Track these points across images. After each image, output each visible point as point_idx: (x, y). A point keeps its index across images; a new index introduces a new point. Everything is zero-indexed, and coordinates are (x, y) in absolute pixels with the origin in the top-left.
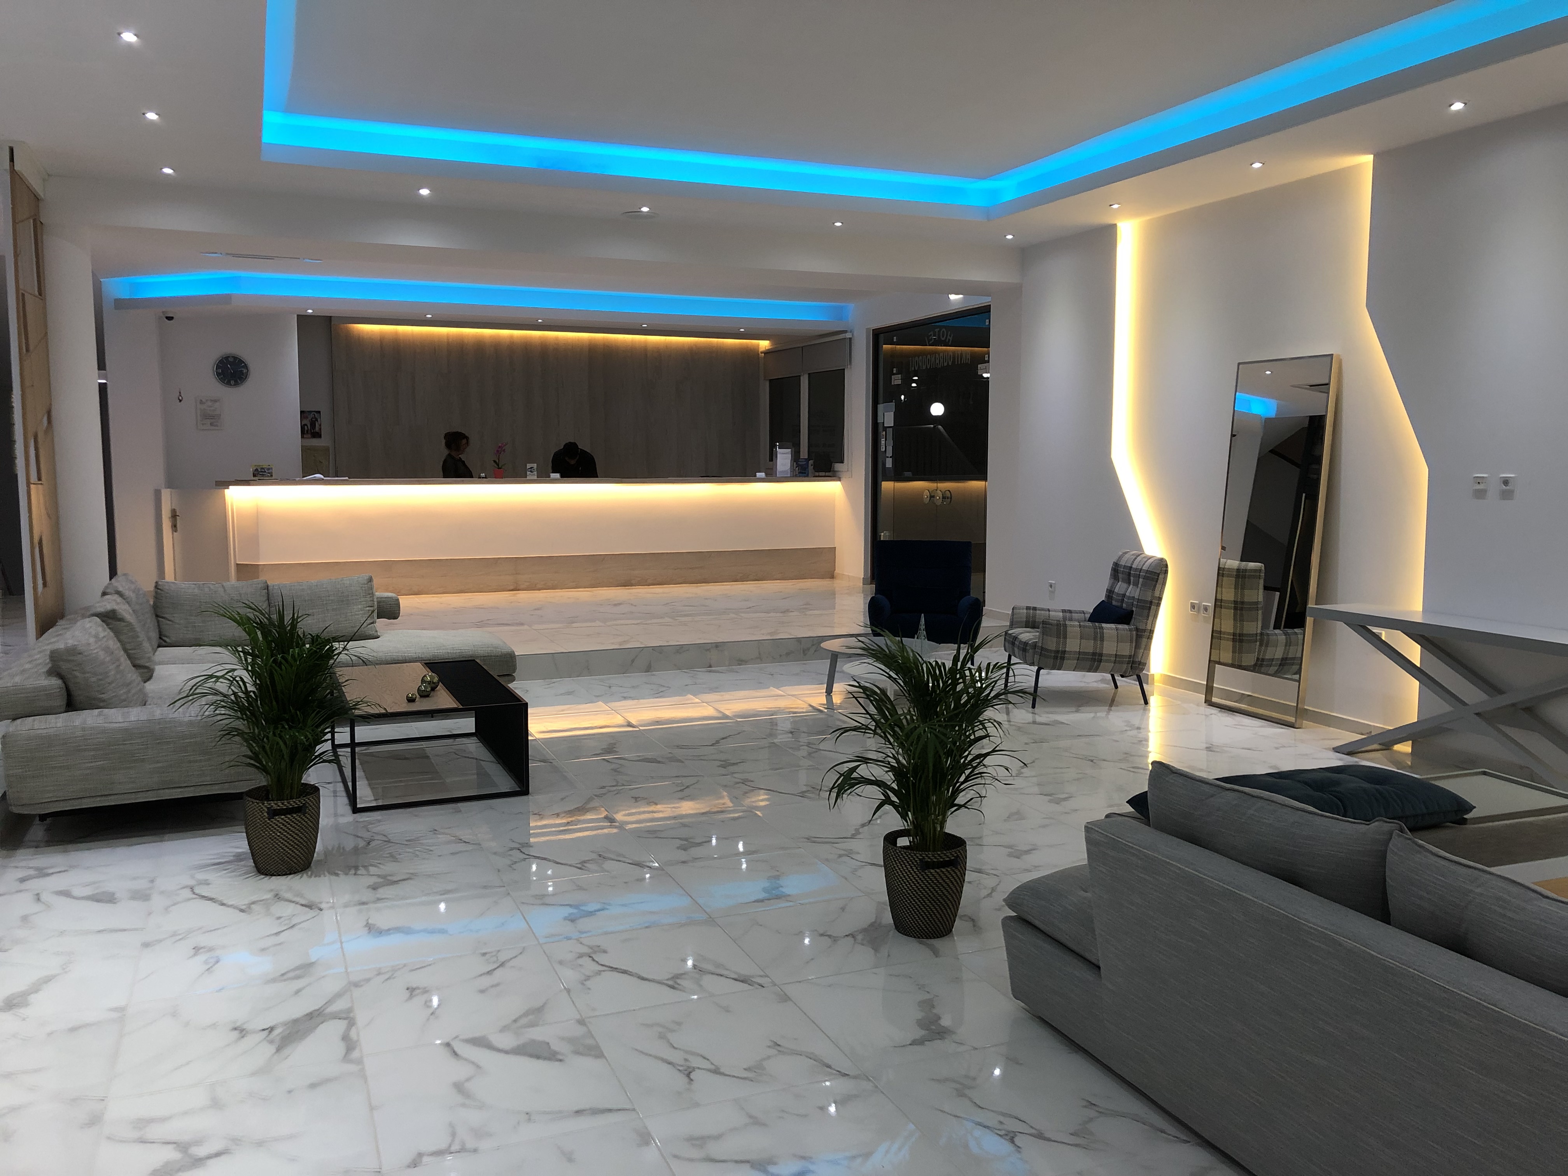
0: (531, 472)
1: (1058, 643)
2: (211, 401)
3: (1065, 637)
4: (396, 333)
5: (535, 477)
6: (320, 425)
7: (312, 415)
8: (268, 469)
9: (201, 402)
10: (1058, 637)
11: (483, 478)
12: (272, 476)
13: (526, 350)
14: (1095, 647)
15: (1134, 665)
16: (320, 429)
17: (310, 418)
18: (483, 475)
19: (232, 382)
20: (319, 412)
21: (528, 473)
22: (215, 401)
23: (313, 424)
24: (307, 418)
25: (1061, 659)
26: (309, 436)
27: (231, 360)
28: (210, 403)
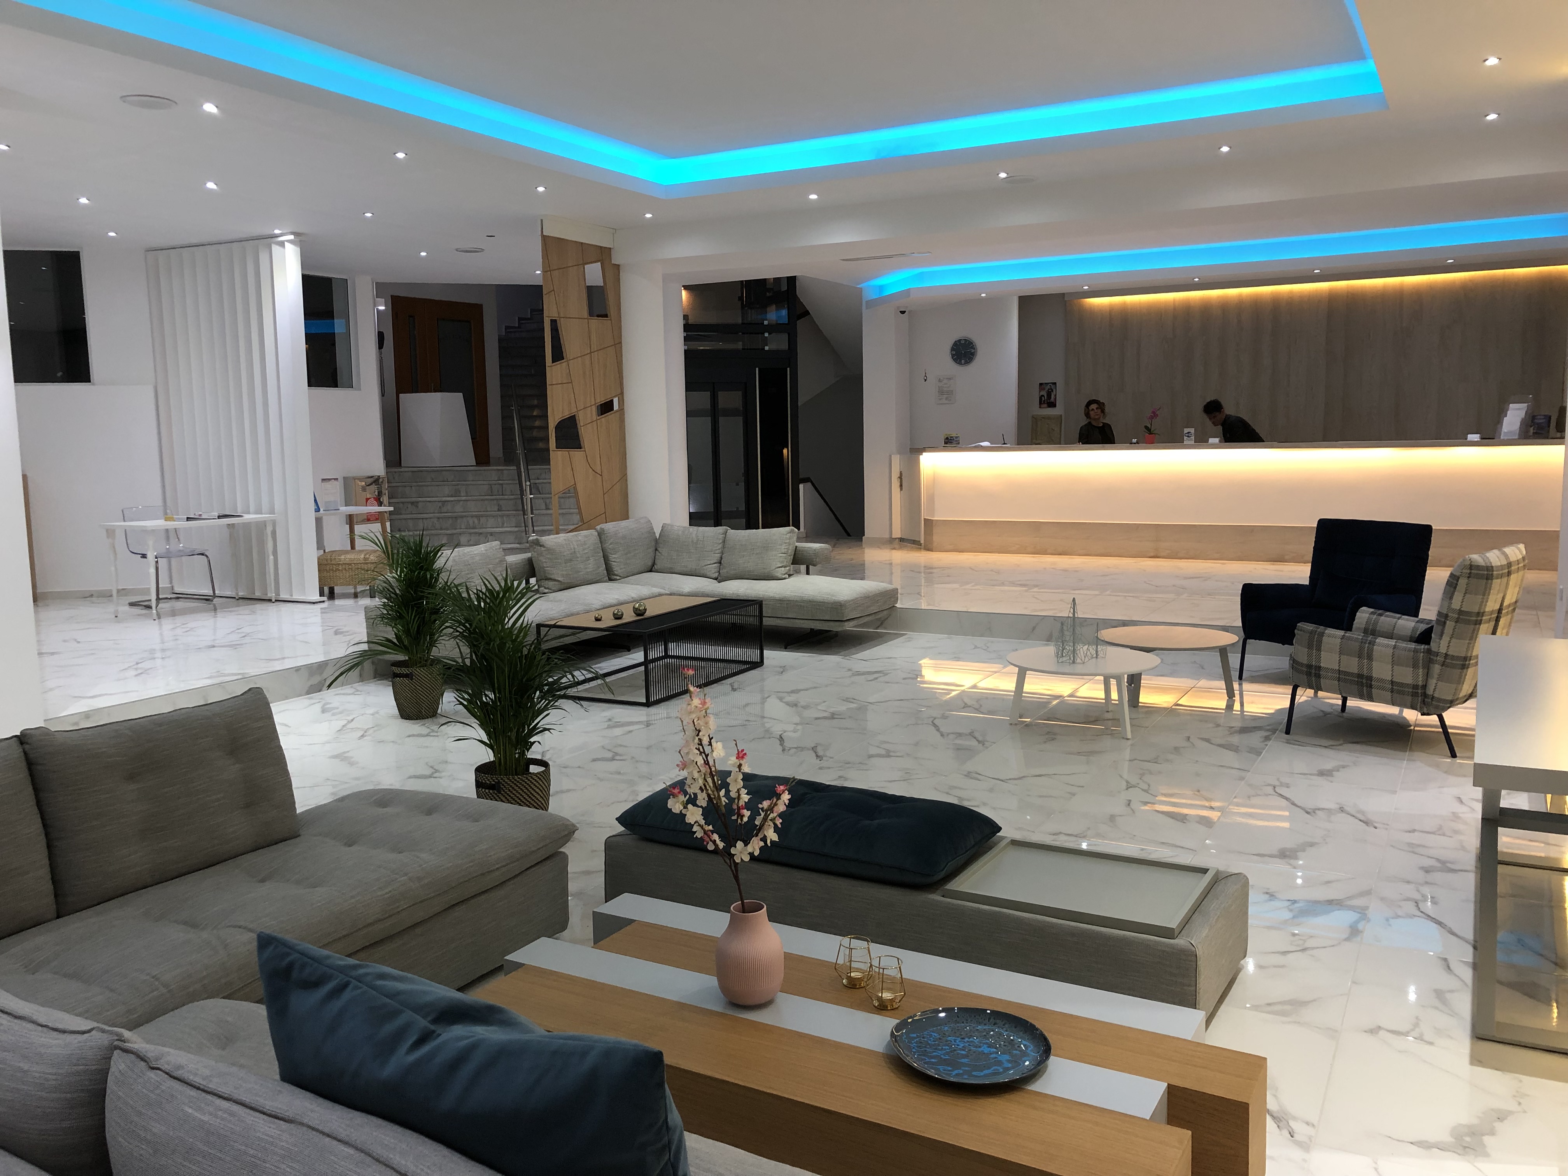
0: (1188, 437)
1: (1310, 655)
2: (947, 379)
3: (1319, 649)
4: (1124, 303)
5: (1193, 442)
6: (1056, 395)
7: (1048, 387)
8: (956, 437)
9: (940, 381)
10: (1310, 646)
11: (1134, 443)
12: (959, 443)
13: (1256, 306)
14: (1361, 667)
15: (1426, 700)
16: (1055, 399)
17: (1047, 389)
18: (1134, 440)
19: (963, 361)
20: (1055, 384)
21: (1185, 438)
22: (950, 379)
23: (1049, 394)
24: (1044, 389)
25: (1315, 676)
26: (1046, 405)
27: (963, 342)
28: (945, 381)
